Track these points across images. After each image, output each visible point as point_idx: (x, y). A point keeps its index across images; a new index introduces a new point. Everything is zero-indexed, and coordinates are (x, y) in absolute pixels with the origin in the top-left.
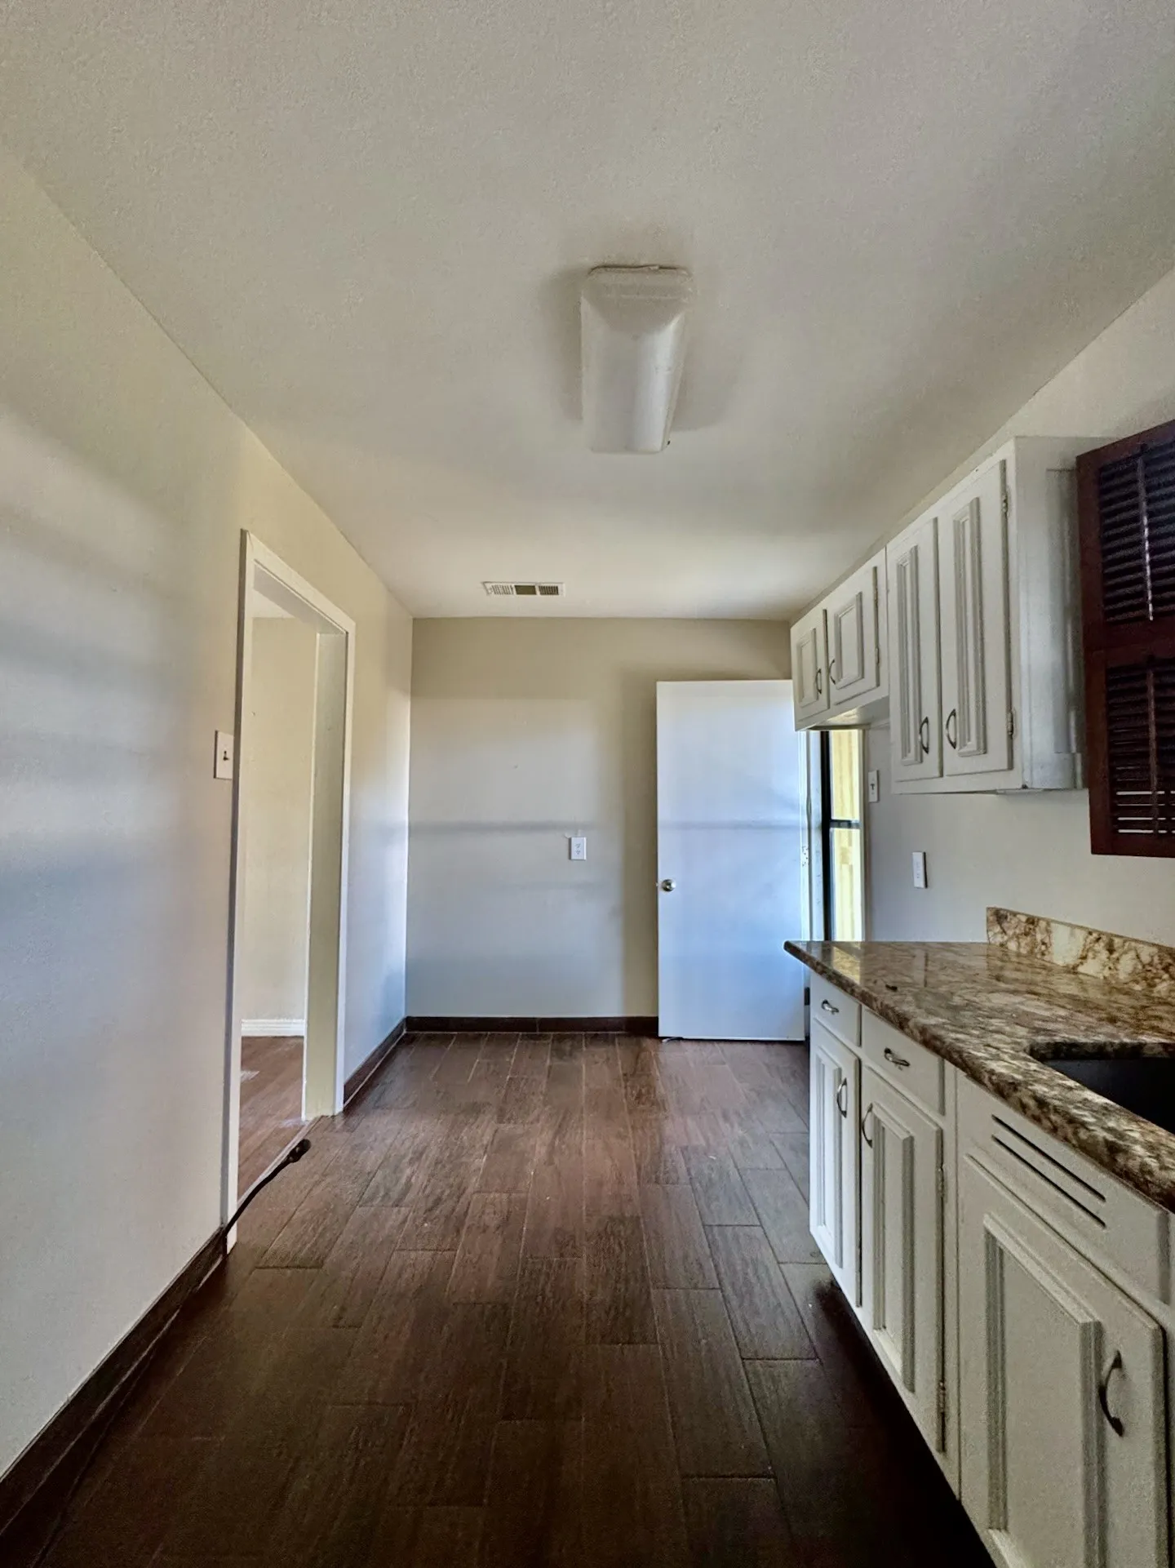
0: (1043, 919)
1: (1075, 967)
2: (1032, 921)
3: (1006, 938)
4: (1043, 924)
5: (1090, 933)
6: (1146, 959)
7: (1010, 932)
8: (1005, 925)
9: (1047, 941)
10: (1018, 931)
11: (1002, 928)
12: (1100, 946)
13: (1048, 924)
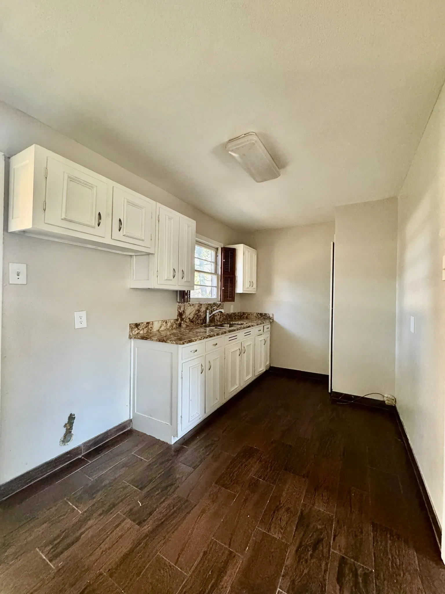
0: (151, 322)
1: (159, 330)
2: (148, 323)
3: (139, 331)
4: (151, 323)
5: (162, 321)
6: (172, 322)
7: (141, 329)
8: (139, 327)
9: (152, 327)
10: (143, 327)
11: (138, 328)
12: (164, 323)
13: (153, 322)
